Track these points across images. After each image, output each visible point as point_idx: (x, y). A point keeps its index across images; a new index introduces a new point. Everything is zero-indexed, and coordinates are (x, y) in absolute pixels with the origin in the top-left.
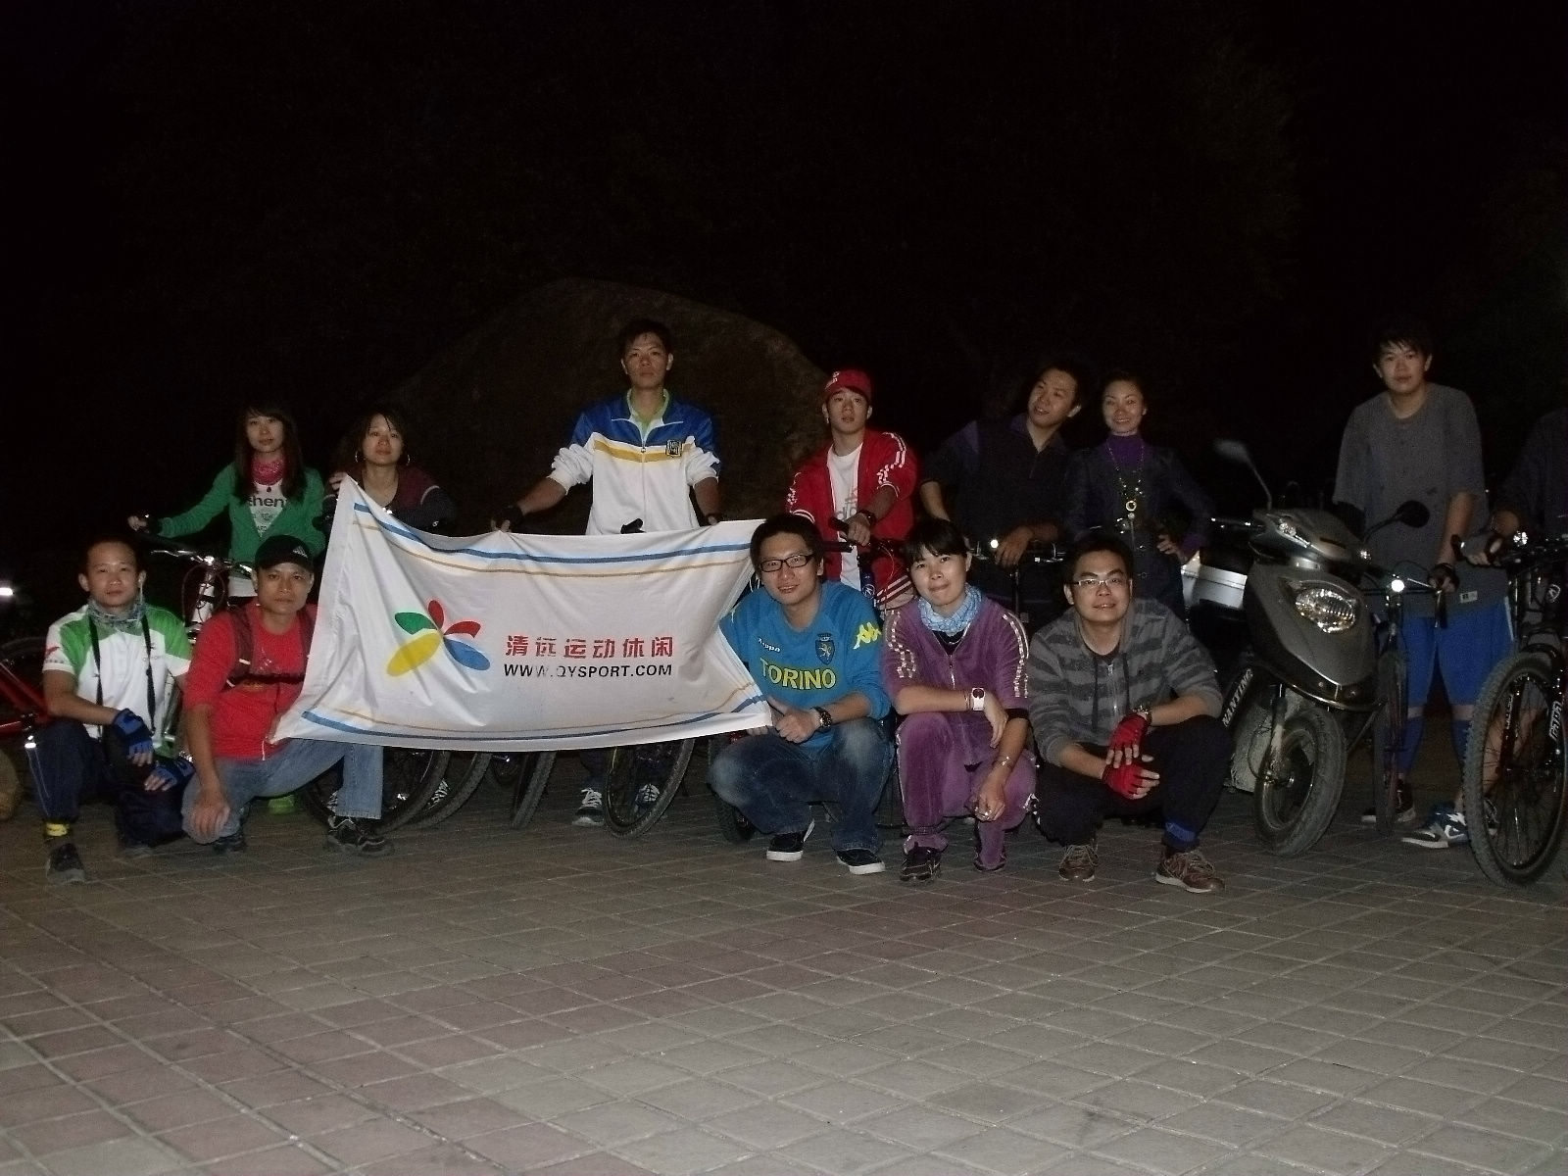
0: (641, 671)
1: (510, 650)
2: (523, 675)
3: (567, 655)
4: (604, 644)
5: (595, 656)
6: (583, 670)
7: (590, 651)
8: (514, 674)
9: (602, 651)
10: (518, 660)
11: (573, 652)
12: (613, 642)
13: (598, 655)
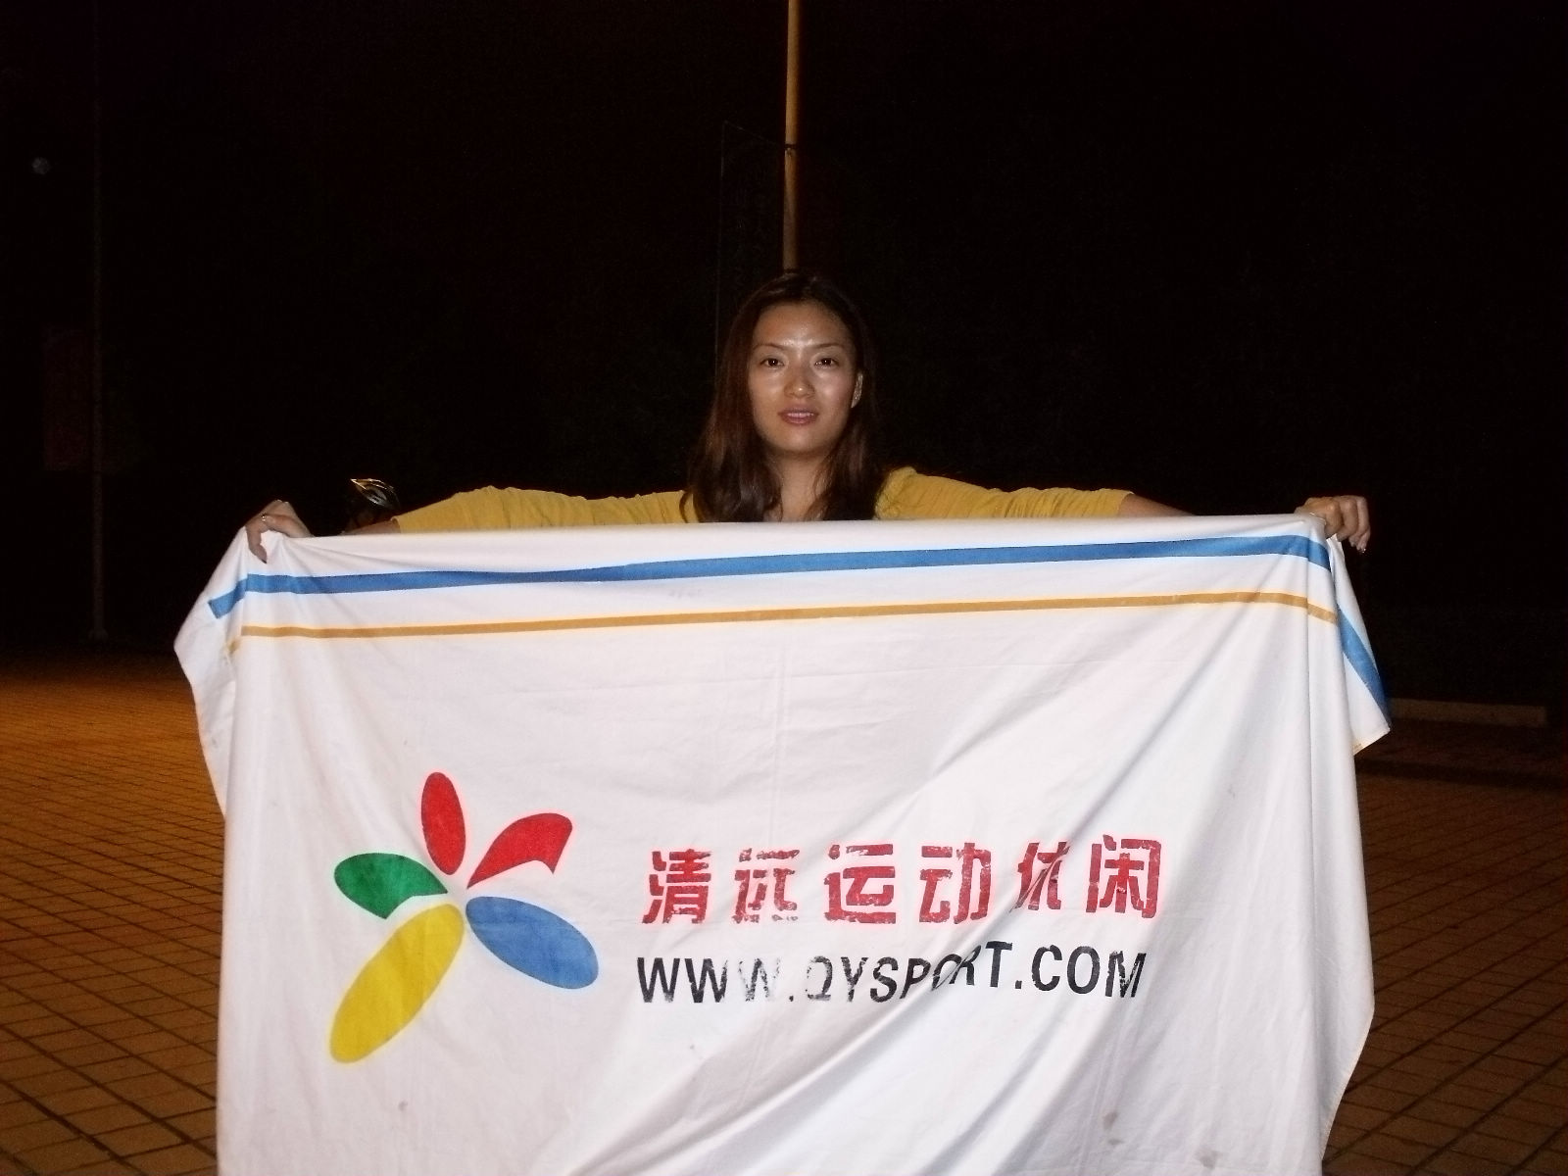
0: (1050, 968)
1: (656, 906)
2: (698, 997)
3: (834, 914)
4: (955, 864)
5: (926, 914)
6: (886, 971)
7: (908, 894)
8: (670, 992)
9: (948, 891)
10: (675, 939)
11: (855, 896)
12: (985, 857)
13: (935, 908)
